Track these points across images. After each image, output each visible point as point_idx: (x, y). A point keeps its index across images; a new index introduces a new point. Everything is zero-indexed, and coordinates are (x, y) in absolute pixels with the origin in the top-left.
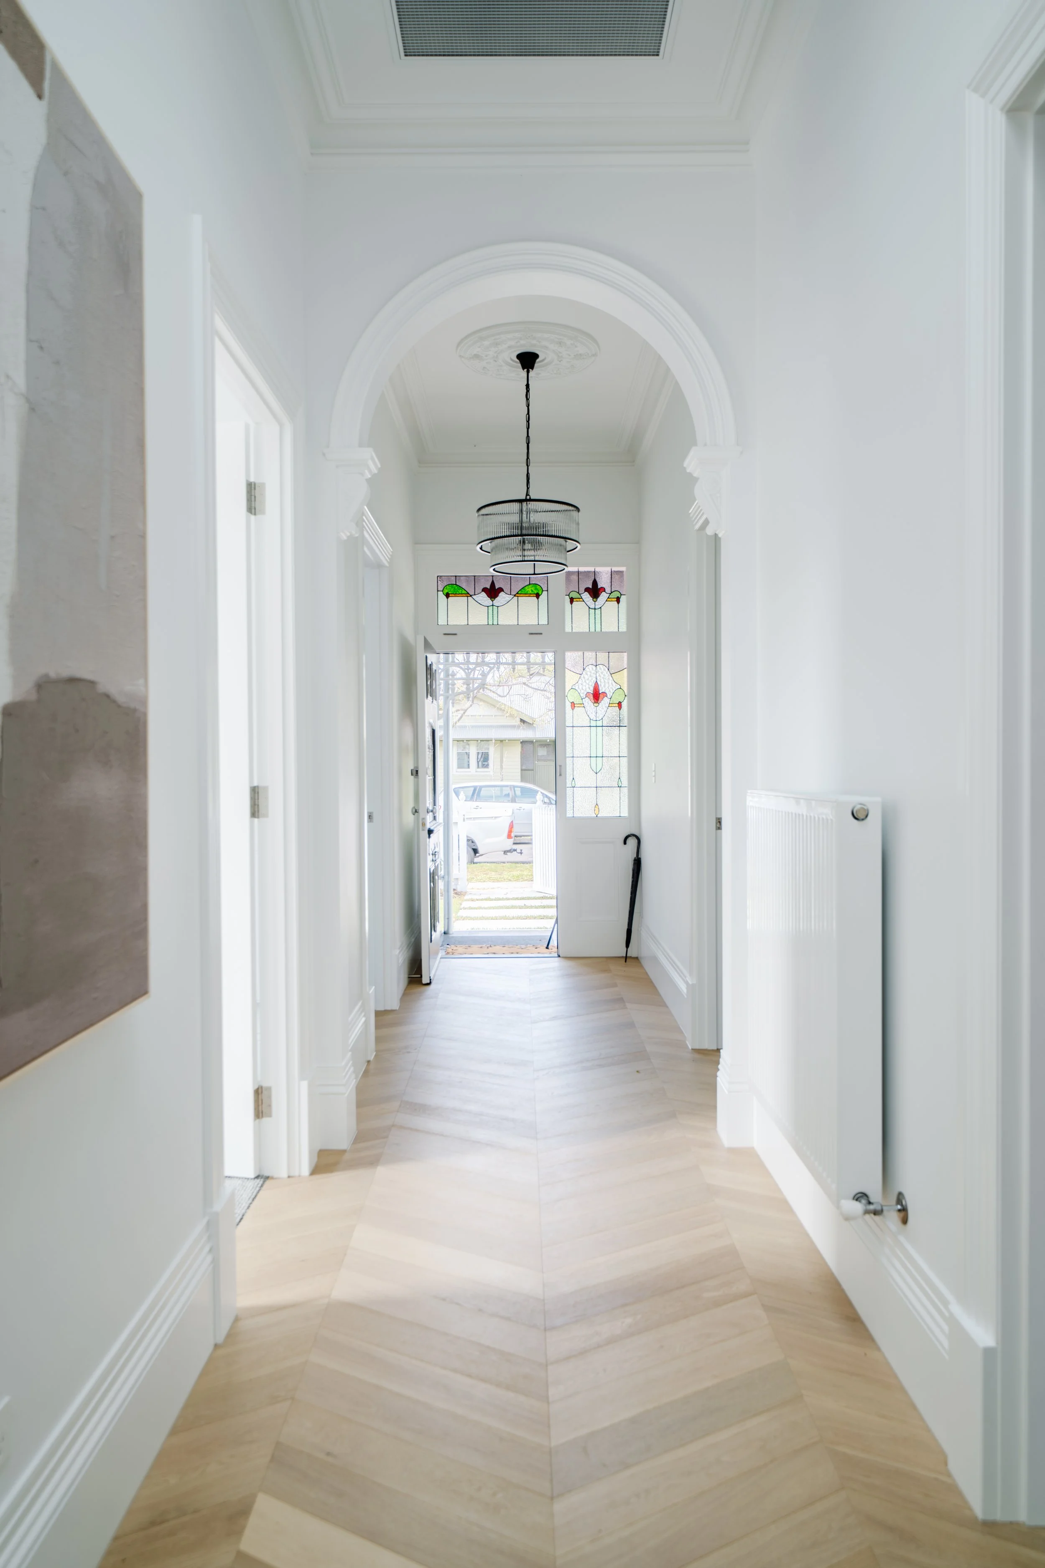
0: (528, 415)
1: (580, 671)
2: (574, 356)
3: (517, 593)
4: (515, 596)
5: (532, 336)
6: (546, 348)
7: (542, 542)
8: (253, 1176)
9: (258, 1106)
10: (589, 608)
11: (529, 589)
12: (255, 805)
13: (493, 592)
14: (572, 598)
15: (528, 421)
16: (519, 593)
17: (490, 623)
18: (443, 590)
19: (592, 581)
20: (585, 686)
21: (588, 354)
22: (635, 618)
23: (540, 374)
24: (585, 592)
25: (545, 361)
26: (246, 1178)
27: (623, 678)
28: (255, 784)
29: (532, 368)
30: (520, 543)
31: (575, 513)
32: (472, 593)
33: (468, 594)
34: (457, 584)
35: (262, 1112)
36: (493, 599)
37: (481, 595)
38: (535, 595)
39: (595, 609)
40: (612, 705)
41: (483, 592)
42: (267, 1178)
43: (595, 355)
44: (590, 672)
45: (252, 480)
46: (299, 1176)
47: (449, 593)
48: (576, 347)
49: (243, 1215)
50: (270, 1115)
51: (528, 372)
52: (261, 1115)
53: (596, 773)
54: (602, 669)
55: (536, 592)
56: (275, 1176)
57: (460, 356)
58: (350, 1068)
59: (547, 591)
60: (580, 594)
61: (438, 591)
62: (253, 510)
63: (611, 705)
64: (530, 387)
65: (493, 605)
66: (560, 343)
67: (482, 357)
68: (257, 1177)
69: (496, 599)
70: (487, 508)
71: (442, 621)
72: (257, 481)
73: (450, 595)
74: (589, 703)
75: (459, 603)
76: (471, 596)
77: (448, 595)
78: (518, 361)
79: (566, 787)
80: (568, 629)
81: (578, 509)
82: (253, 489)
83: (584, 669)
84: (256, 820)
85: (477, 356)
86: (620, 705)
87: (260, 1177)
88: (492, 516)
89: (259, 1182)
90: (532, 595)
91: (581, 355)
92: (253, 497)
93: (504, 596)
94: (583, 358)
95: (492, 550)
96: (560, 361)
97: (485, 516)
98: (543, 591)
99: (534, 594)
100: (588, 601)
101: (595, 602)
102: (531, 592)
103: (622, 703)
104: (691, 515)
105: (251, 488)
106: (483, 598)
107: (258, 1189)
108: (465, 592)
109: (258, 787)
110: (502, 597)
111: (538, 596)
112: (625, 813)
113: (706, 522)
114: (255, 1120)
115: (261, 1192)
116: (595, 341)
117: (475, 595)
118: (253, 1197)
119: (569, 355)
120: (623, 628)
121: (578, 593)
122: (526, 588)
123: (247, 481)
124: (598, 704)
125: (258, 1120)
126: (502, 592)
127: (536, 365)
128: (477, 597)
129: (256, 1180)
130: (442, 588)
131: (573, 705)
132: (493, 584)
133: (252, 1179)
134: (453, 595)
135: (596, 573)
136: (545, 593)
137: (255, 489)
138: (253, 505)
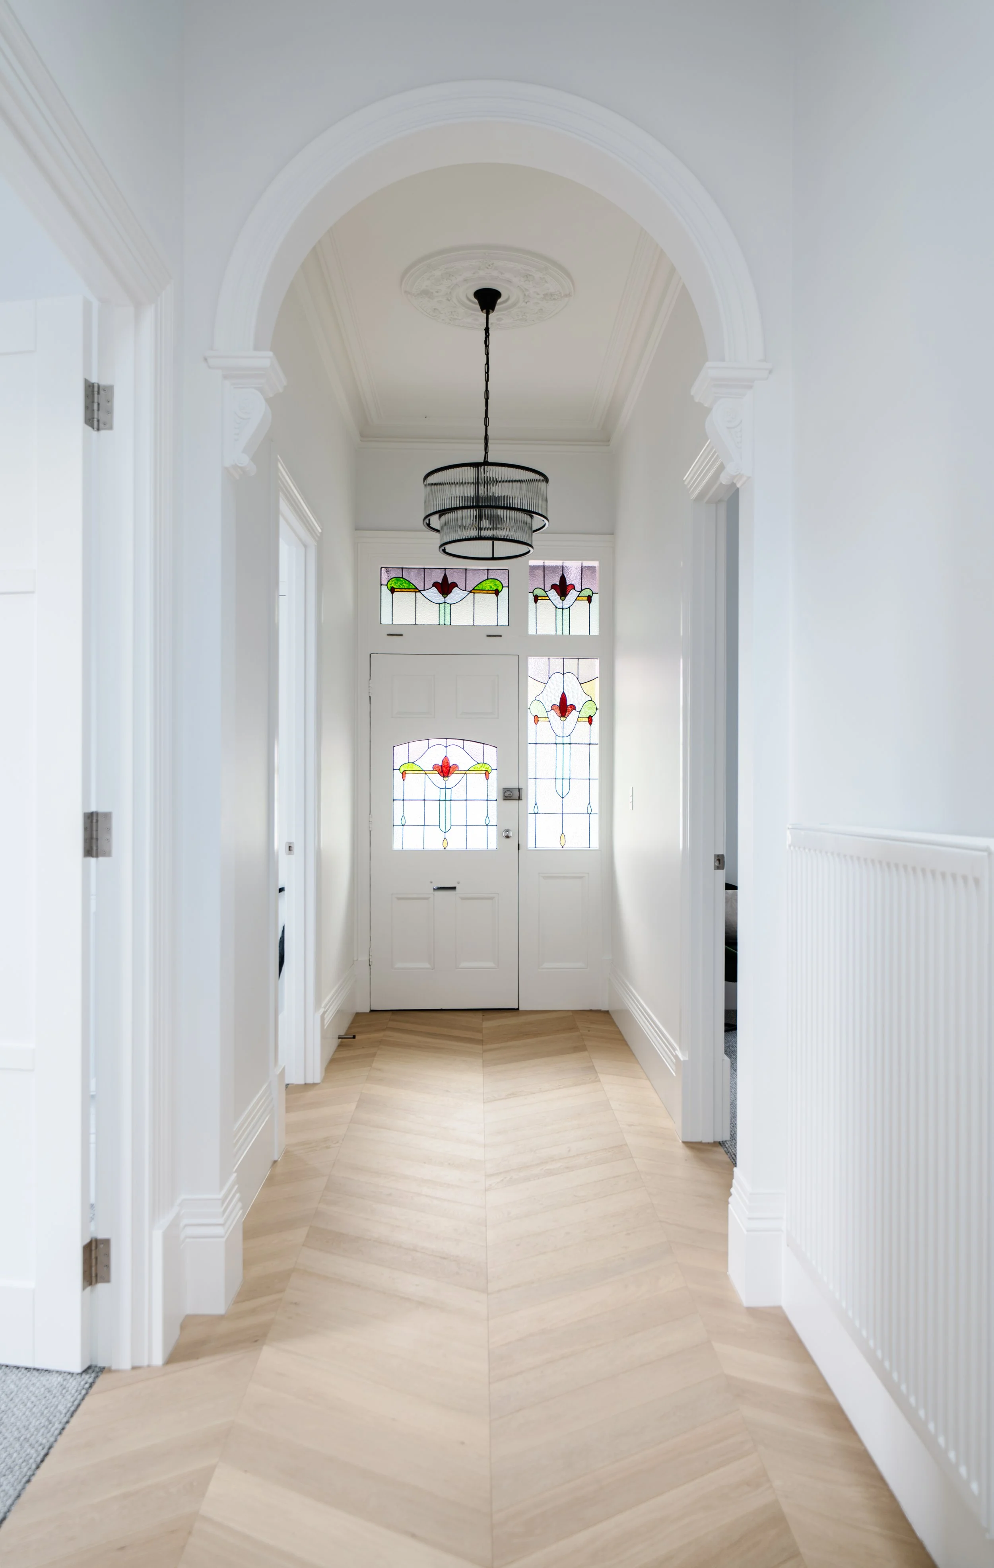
0: (487, 365)
1: (545, 680)
2: (544, 295)
3: (473, 589)
4: (471, 592)
5: (493, 264)
6: (510, 282)
7: (502, 517)
8: (78, 1369)
9: (91, 1267)
10: (556, 608)
11: (487, 585)
12: (91, 838)
13: (445, 587)
14: (536, 595)
15: (487, 373)
16: (476, 588)
17: (442, 623)
18: (387, 584)
19: (560, 577)
20: (551, 697)
21: (560, 293)
22: (608, 619)
23: (502, 319)
24: (552, 589)
25: (510, 302)
26: (69, 1373)
27: (594, 689)
28: (93, 809)
29: (493, 309)
30: (476, 518)
31: (542, 485)
32: (420, 588)
33: (417, 589)
34: (403, 577)
35: (96, 1276)
36: (445, 596)
37: (432, 591)
38: (494, 592)
39: (563, 609)
40: (582, 719)
41: (434, 588)
42: (102, 1370)
43: (568, 295)
44: (557, 681)
45: (94, 380)
46: (149, 1366)
47: (395, 587)
48: (546, 282)
49: (50, 1448)
50: (107, 1280)
51: (488, 314)
52: (94, 1279)
53: (563, 798)
54: (570, 679)
55: (495, 588)
56: (113, 1368)
57: (406, 292)
58: (234, 1196)
59: (508, 587)
60: (546, 592)
61: (381, 585)
62: (96, 423)
63: (579, 719)
64: (490, 332)
65: (445, 603)
66: (527, 276)
67: (432, 293)
68: (85, 1371)
69: (449, 595)
70: (436, 475)
71: (386, 619)
72: (102, 383)
73: (396, 590)
74: (554, 716)
75: (404, 599)
76: (420, 591)
77: (393, 590)
78: (476, 301)
79: (527, 814)
80: (531, 631)
81: (546, 480)
82: (96, 393)
83: (549, 678)
84: (92, 860)
85: (426, 293)
86: (590, 719)
87: (90, 1371)
88: (442, 487)
89: (88, 1378)
90: (490, 592)
91: (552, 295)
92: (96, 405)
93: (459, 592)
94: (554, 299)
95: (442, 528)
96: (526, 303)
97: (434, 487)
98: (503, 587)
99: (493, 590)
100: (555, 599)
101: (563, 601)
102: (488, 588)
103: (593, 718)
104: (686, 483)
105: (93, 391)
106: (434, 594)
107: (84, 1392)
108: (413, 587)
109: (97, 813)
110: (456, 594)
111: (497, 592)
112: (595, 844)
113: (722, 468)
114: (84, 1288)
115: (87, 1399)
116: (569, 275)
117: (424, 590)
118: (73, 1409)
119: (538, 294)
120: (595, 631)
121: (544, 590)
122: (484, 583)
123: (86, 381)
124: (565, 718)
125: (89, 1289)
126: (456, 588)
127: (497, 307)
128: (427, 593)
129: (84, 1375)
130: (387, 582)
131: (536, 719)
132: (445, 578)
133: (78, 1374)
134: (399, 590)
135: (565, 568)
136: (505, 590)
137: (98, 393)
138: (96, 416)
